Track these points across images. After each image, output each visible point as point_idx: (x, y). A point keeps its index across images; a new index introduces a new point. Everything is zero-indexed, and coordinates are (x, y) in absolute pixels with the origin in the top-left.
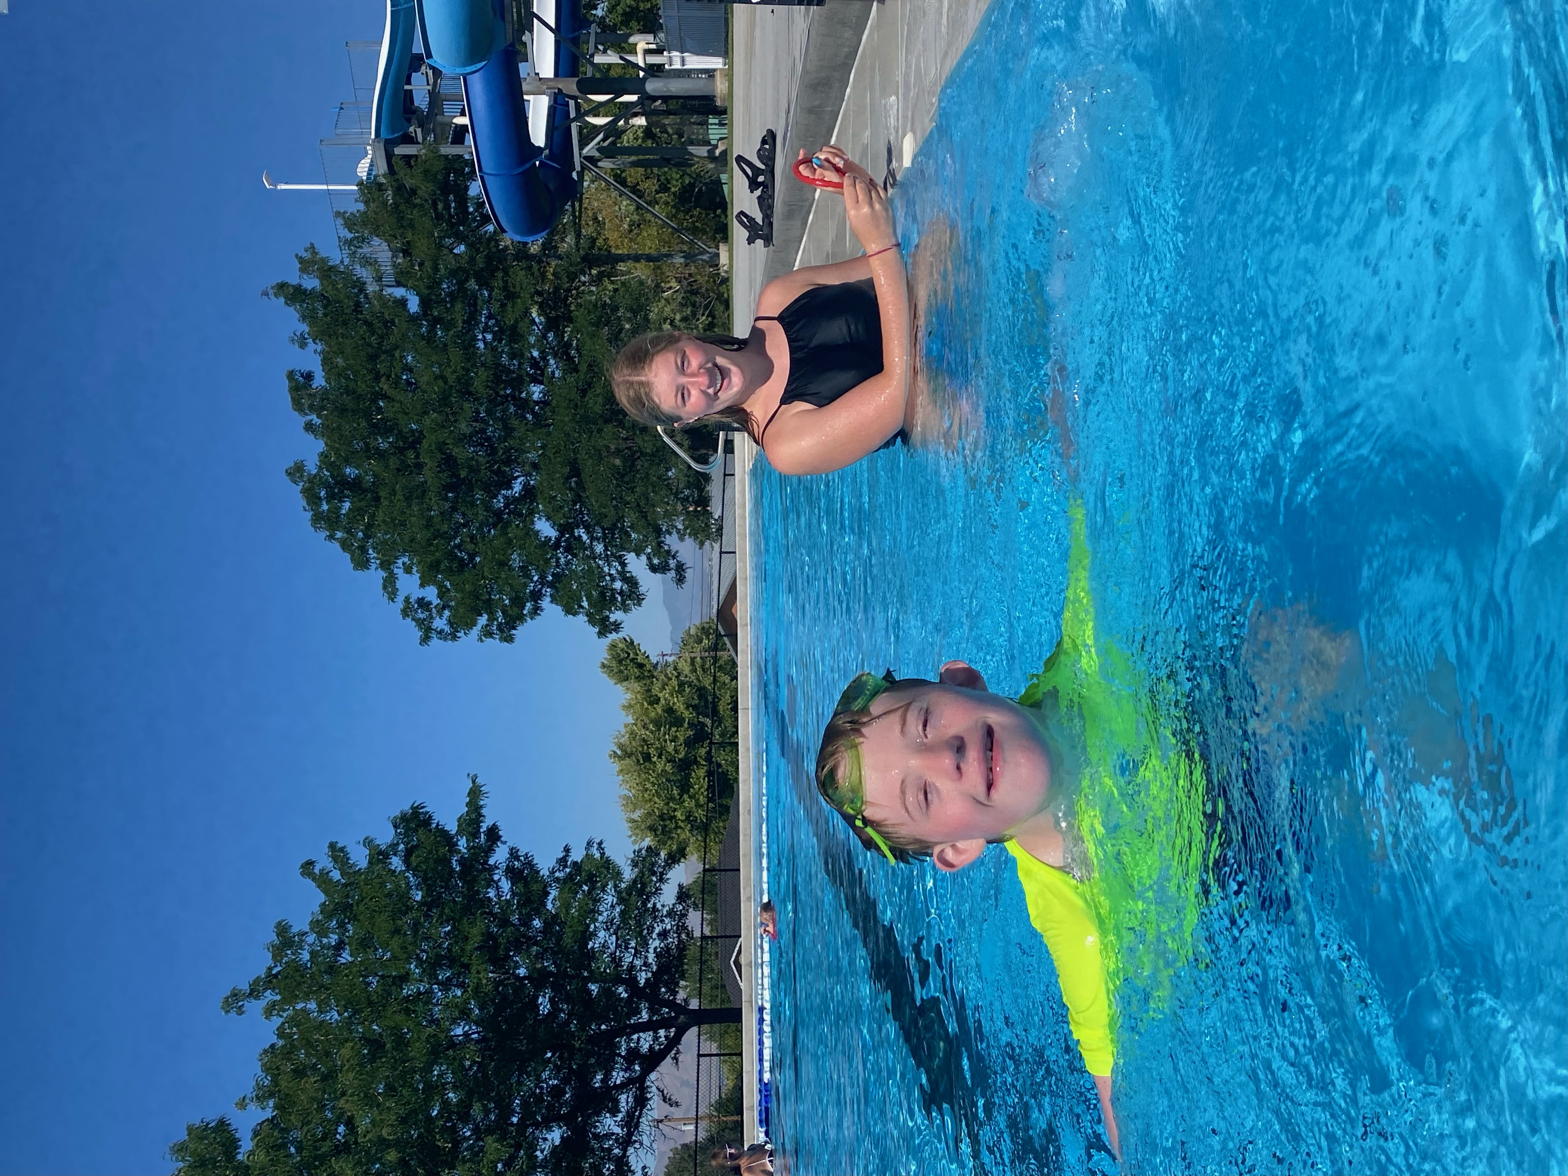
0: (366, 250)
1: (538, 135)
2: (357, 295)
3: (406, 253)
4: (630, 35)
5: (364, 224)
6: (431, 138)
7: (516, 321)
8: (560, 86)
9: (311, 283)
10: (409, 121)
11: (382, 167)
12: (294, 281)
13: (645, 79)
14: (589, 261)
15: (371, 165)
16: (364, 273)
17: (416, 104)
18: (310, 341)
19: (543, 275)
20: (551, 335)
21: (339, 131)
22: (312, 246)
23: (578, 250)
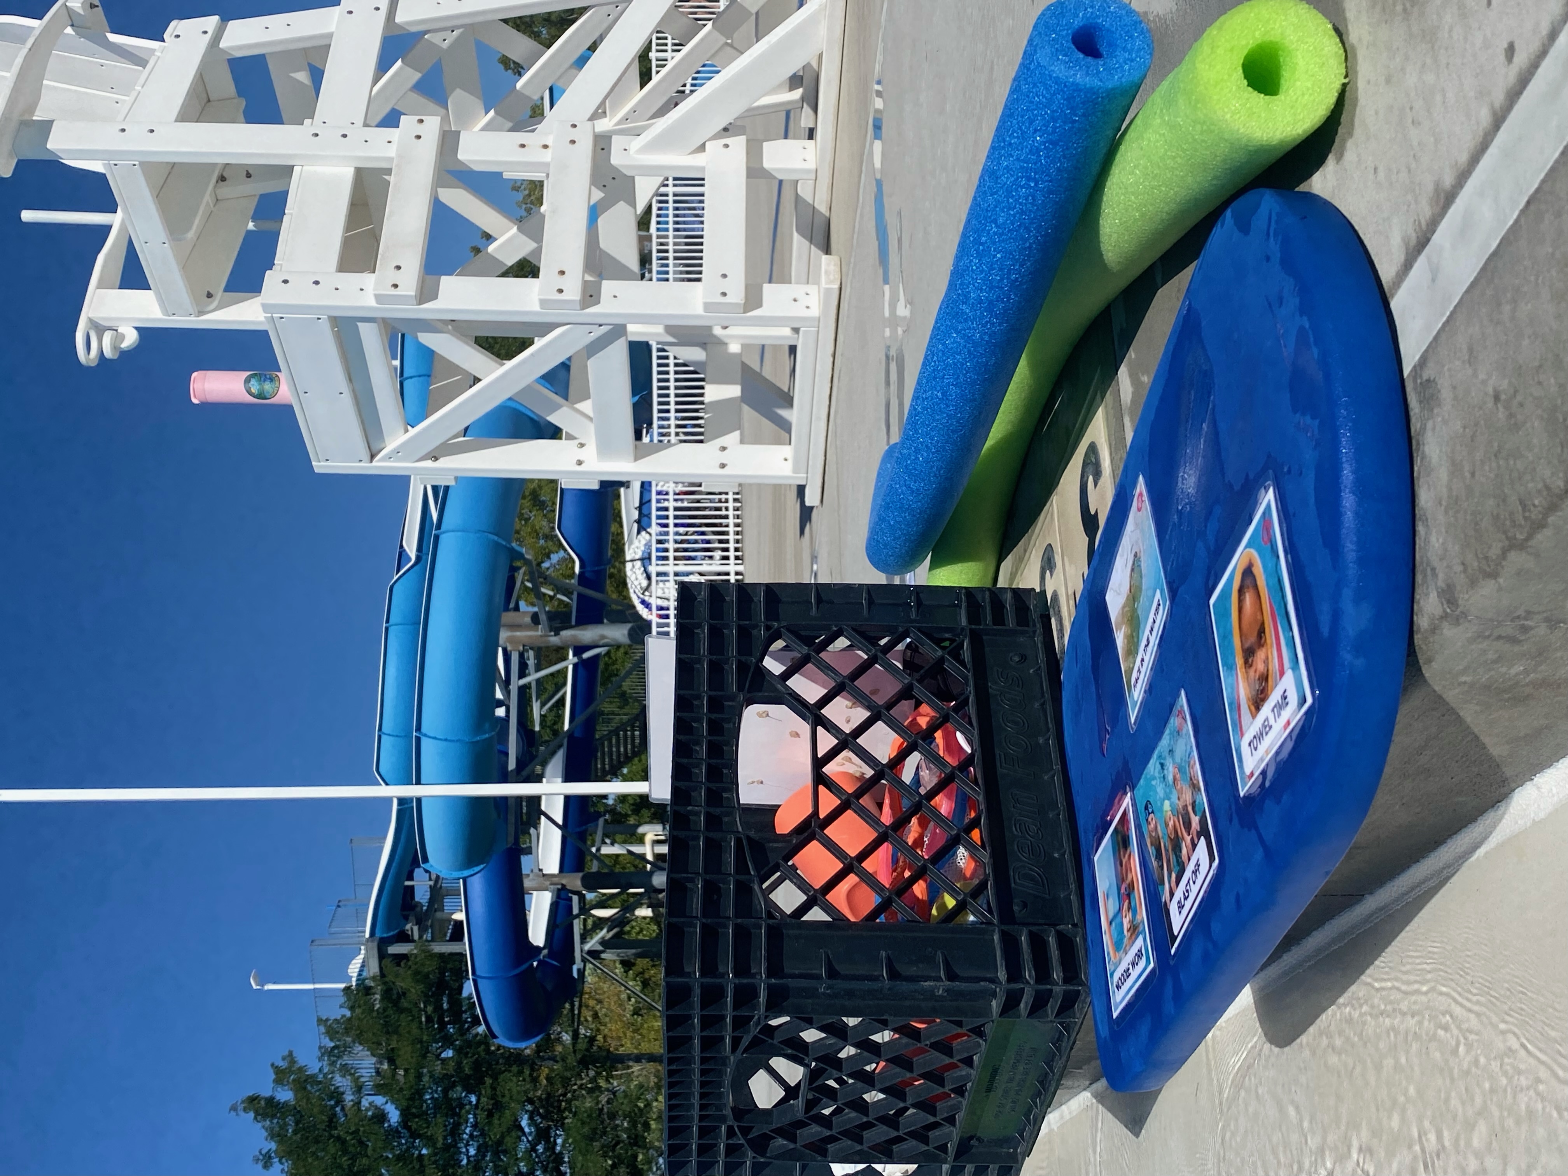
0: (346, 1060)
1: (537, 935)
2: (333, 1108)
3: (391, 1061)
4: (640, 825)
5: (347, 1031)
6: (428, 936)
7: (503, 1136)
8: (564, 882)
9: (285, 1095)
10: (406, 919)
11: (374, 968)
12: (266, 1093)
13: (651, 873)
14: (585, 1062)
15: (363, 966)
16: (341, 1082)
17: (417, 899)
18: (277, 1160)
19: (535, 1080)
20: (540, 1148)
21: (333, 930)
22: (291, 1054)
23: (575, 1052)
